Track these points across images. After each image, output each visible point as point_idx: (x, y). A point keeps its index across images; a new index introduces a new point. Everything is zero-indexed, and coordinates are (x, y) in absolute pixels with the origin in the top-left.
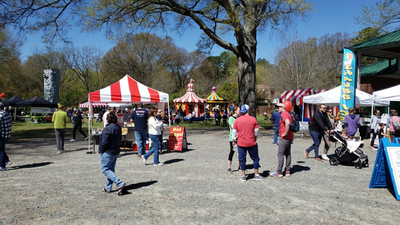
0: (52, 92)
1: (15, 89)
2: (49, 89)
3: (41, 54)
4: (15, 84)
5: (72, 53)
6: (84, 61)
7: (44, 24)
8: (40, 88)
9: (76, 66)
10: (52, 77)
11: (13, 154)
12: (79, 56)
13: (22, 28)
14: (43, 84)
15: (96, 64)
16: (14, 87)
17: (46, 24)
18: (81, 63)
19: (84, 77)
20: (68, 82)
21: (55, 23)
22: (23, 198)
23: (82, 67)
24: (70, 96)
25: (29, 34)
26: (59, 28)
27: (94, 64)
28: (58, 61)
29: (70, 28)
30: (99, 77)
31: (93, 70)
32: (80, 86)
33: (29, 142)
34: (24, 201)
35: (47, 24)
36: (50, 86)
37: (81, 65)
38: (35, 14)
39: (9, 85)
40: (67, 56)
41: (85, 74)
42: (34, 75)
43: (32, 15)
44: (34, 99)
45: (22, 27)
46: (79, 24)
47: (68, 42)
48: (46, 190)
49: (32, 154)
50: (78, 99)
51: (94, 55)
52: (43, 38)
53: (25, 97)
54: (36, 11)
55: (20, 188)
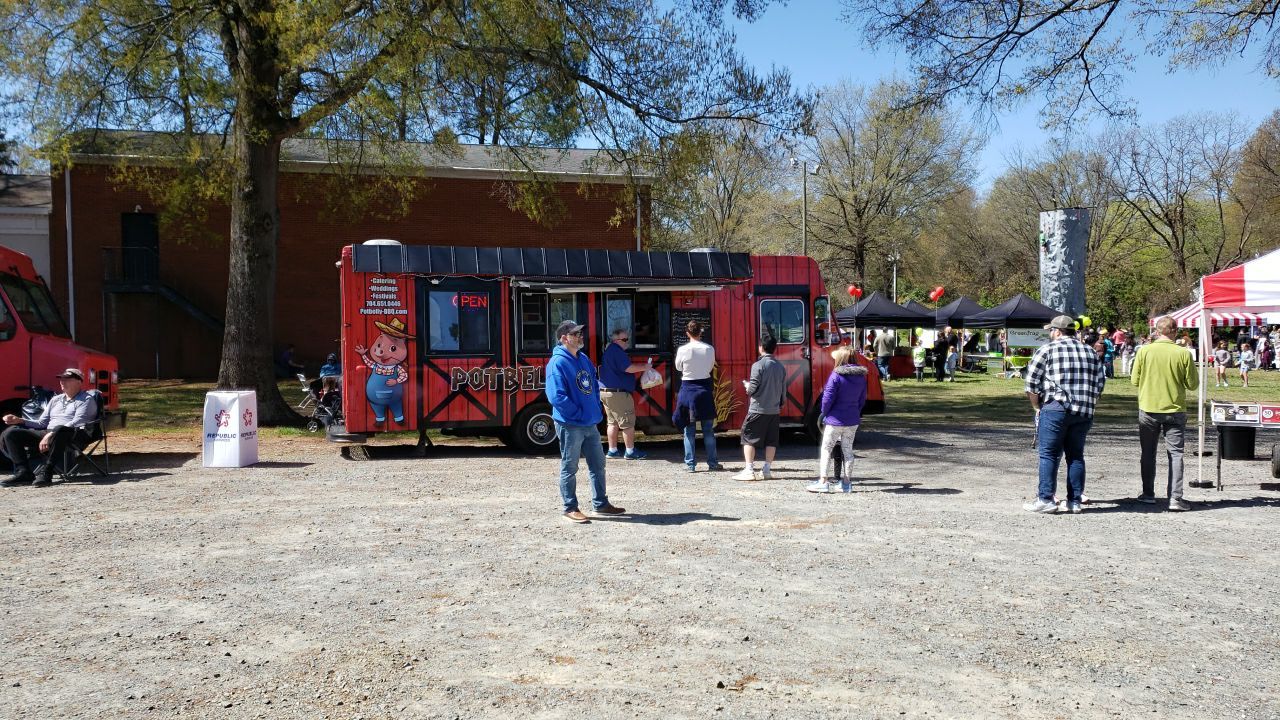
0: (1064, 280)
1: (959, 276)
2: (1056, 270)
3: (1030, 166)
4: (960, 262)
5: (1128, 148)
6: (1171, 168)
7: (1049, 70)
8: (1026, 271)
9: (1141, 189)
10: (1065, 232)
11: (965, 464)
12: (1154, 154)
13: (986, 97)
14: (1037, 256)
15: (1213, 175)
16: (958, 271)
17: (1055, 70)
18: (1159, 179)
19: (1171, 225)
20: (1115, 243)
21: (1081, 61)
22: (1005, 599)
23: (1165, 192)
24: (1120, 291)
25: (1005, 111)
26: (1093, 74)
27: (1205, 176)
28: (1082, 180)
29: (1129, 65)
30: (1224, 218)
31: (1204, 197)
32: (1154, 255)
33: (1003, 432)
34: (1007, 606)
35: (1058, 68)
36: (1058, 263)
37: (1161, 184)
38: (1024, 46)
39: (944, 267)
40: (1111, 163)
41: (1171, 215)
42: (1011, 232)
43: (1017, 51)
44: (1012, 304)
45: (988, 93)
46: (1161, 45)
47: (1122, 114)
48: (1068, 587)
49: (1016, 469)
50: (1145, 300)
51: (1210, 142)
52: (1044, 114)
53: (986, 298)
54: (1027, 36)
55: (994, 568)
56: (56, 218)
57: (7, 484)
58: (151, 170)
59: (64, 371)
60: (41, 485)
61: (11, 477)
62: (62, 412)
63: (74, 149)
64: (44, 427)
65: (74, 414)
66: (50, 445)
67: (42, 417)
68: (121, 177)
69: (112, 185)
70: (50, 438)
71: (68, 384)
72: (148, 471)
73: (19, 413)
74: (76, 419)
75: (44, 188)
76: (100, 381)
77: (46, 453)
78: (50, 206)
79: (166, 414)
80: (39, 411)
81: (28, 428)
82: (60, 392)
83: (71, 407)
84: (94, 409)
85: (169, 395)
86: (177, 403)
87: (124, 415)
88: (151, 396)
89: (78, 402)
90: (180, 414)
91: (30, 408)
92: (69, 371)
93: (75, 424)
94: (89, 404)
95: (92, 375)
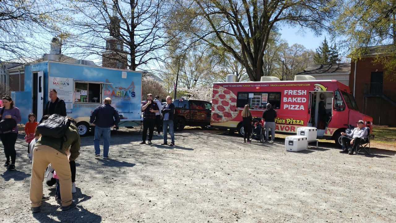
56: (351, 75)
57: (341, 152)
58: (387, 57)
59: (358, 121)
60: (350, 154)
61: (342, 150)
62: (357, 133)
63: (362, 54)
64: (352, 137)
65: (361, 134)
66: (353, 143)
67: (351, 134)
68: (376, 60)
69: (373, 63)
70: (354, 141)
71: (359, 125)
72: (382, 155)
73: (345, 132)
74: (361, 136)
75: (349, 66)
76: (368, 125)
77: (352, 145)
78: (350, 71)
79: (383, 137)
80: (350, 132)
81: (347, 137)
82: (356, 127)
83: (360, 132)
84: (367, 133)
85: (384, 131)
86: (387, 133)
87: (374, 136)
88: (378, 130)
89: (362, 131)
90: (388, 137)
91: (348, 131)
92: (360, 121)
93: (361, 137)
94: (366, 131)
95: (366, 123)
